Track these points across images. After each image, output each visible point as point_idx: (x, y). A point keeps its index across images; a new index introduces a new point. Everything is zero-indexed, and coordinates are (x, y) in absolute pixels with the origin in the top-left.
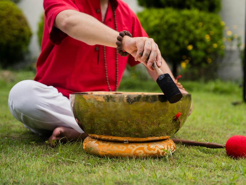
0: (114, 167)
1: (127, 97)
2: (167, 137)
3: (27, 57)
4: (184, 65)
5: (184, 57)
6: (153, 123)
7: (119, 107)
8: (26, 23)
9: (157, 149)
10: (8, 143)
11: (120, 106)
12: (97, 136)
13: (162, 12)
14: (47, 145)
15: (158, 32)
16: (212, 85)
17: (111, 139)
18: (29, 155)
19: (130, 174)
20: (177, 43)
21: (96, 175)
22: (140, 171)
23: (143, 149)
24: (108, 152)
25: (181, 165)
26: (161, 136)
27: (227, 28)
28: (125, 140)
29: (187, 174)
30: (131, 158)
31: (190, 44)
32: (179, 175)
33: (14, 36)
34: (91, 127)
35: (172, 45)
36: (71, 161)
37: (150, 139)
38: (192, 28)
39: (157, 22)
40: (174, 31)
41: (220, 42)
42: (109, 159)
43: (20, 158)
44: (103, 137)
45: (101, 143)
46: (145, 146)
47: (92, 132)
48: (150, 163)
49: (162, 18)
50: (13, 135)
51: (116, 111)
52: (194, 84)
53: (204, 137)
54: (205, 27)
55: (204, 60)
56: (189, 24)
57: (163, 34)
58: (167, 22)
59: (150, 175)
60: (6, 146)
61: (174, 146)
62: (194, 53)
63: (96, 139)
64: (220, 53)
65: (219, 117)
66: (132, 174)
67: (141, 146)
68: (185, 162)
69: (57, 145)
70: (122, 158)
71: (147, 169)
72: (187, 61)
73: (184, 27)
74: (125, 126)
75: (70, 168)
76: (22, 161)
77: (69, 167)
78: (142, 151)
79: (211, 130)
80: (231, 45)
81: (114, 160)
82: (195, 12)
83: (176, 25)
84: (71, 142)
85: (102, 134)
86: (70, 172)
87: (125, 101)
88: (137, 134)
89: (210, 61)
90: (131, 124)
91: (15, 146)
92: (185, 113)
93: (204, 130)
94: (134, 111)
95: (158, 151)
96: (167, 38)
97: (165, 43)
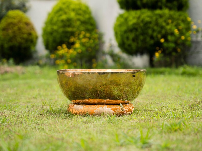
3: (35, 56)
4: (157, 55)
5: (158, 48)
8: (33, 29)
13: (138, 12)
15: (136, 29)
16: (181, 70)
20: (152, 37)
27: (192, 23)
31: (162, 37)
33: (24, 39)
35: (148, 39)
38: (164, 24)
39: (135, 21)
40: (149, 28)
41: (187, 34)
49: (139, 18)
54: (174, 23)
56: (161, 21)
57: (140, 30)
58: (143, 21)
62: (166, 45)
64: (188, 43)
72: (160, 51)
73: (157, 24)
80: (197, 37)
82: (166, 11)
83: (150, 22)
89: (179, 50)
96: (143, 34)
97: (141, 38)
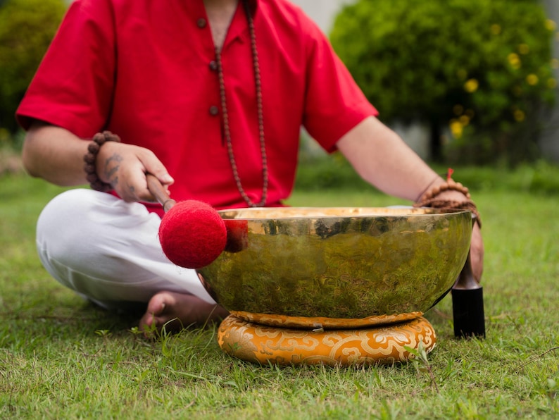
0: (290, 391)
1: (316, 224)
2: (416, 314)
4: (457, 129)
5: (458, 108)
6: (381, 282)
7: (299, 247)
9: (391, 344)
10: (46, 333)
11: (300, 243)
12: (250, 316)
14: (135, 336)
15: (394, 52)
16: (526, 175)
17: (284, 321)
18: (94, 363)
19: (327, 407)
20: (440, 76)
21: (250, 411)
22: (350, 401)
23: (357, 344)
24: (277, 353)
25: (451, 383)
26: (400, 312)
28: (315, 324)
29: (463, 406)
30: (329, 366)
31: (470, 77)
32: (445, 410)
34: (236, 295)
35: (429, 82)
36: (190, 377)
37: (375, 320)
38: (476, 38)
39: (390, 27)
40: (432, 48)
41: (544, 69)
42: (278, 369)
43: (73, 370)
44: (264, 318)
45: (259, 333)
46: (363, 338)
47: (238, 305)
48: (375, 380)
49: (402, 18)
50: (59, 312)
51: (292, 258)
52: (484, 173)
53: (507, 308)
54: (507, 36)
55: (507, 115)
56: (467, 28)
57: (405, 55)
58: (414, 27)
59: (374, 412)
60: (42, 340)
61: (432, 336)
62: (480, 99)
63: (248, 321)
64: (545, 96)
65: (543, 256)
66: (332, 408)
67: (352, 337)
68: (460, 375)
69: (157, 337)
70: (309, 367)
71: (367, 394)
72: (466, 118)
73: (456, 37)
74: (313, 292)
75: (188, 396)
76: (79, 377)
77: (185, 393)
78: (355, 349)
79: (523, 291)
81: (291, 371)
83: (435, 32)
84: (190, 329)
85: (261, 312)
86: (188, 406)
87: (314, 232)
88: (344, 310)
89: (520, 116)
90: (328, 286)
91: (63, 339)
92: (457, 257)
93: (507, 291)
94: (333, 255)
95: (394, 348)
96: (414, 65)
97: (410, 76)
